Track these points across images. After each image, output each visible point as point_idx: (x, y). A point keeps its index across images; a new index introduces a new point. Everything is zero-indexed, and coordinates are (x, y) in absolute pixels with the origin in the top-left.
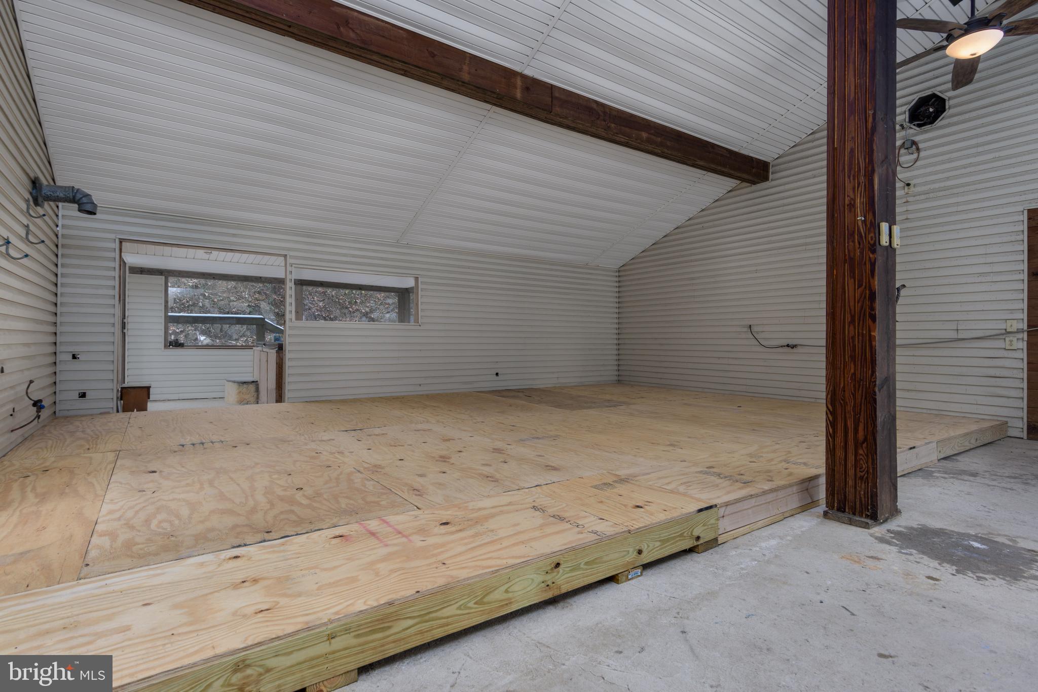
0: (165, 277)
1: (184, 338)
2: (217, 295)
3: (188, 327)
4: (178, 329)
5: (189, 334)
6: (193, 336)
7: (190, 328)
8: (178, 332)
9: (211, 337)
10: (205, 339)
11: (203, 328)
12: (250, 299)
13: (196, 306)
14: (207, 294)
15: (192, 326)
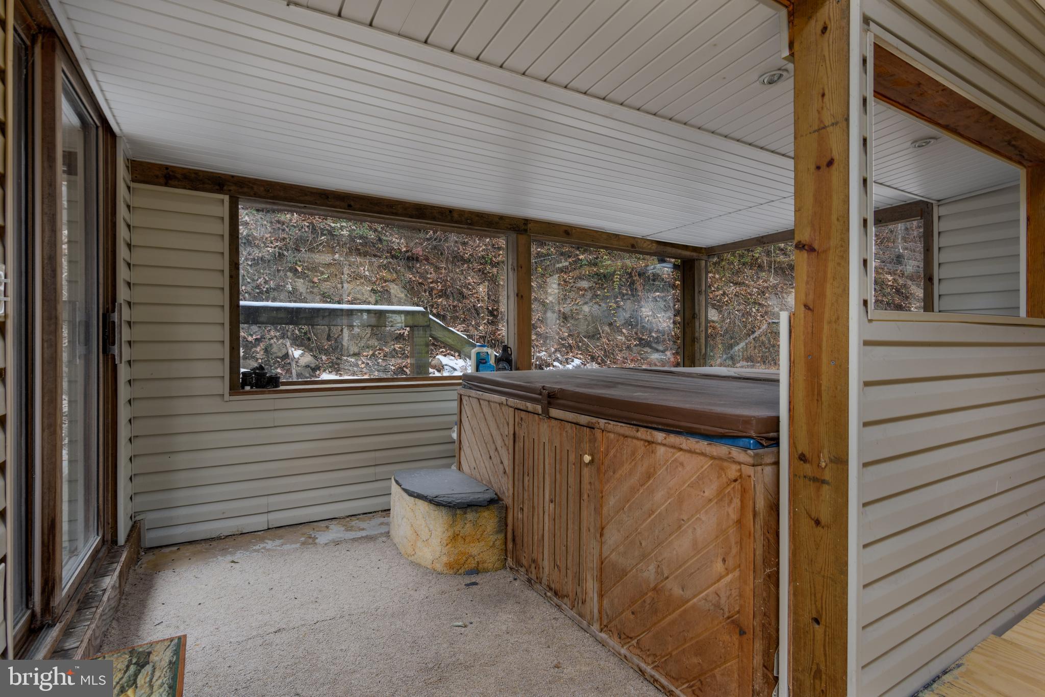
0: (231, 197)
1: (262, 353)
2: (316, 272)
3: (269, 331)
4: (252, 335)
5: (271, 345)
6: (280, 350)
7: (272, 333)
8: (251, 342)
9: (311, 350)
10: (302, 355)
11: (297, 332)
12: (374, 279)
13: (282, 290)
14: (300, 269)
15: (276, 330)
